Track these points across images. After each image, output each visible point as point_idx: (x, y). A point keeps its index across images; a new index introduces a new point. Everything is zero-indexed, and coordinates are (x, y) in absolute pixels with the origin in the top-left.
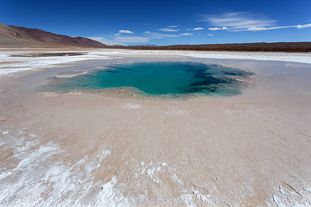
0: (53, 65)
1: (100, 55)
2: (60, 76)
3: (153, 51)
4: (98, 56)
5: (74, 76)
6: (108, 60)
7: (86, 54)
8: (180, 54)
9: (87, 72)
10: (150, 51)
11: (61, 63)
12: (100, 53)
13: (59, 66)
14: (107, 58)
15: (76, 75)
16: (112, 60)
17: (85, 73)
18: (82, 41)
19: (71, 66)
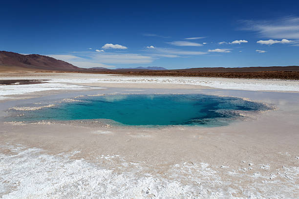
0: (4, 96)
1: (68, 84)
2: (20, 109)
3: (154, 78)
4: (65, 86)
5: (38, 108)
6: (82, 91)
7: (45, 81)
8: (198, 83)
9: (53, 105)
10: (150, 78)
11: (14, 94)
12: (69, 81)
13: (13, 98)
14: (80, 88)
15: (40, 108)
16: (86, 91)
17: (50, 106)
18: (38, 61)
19: (28, 98)
